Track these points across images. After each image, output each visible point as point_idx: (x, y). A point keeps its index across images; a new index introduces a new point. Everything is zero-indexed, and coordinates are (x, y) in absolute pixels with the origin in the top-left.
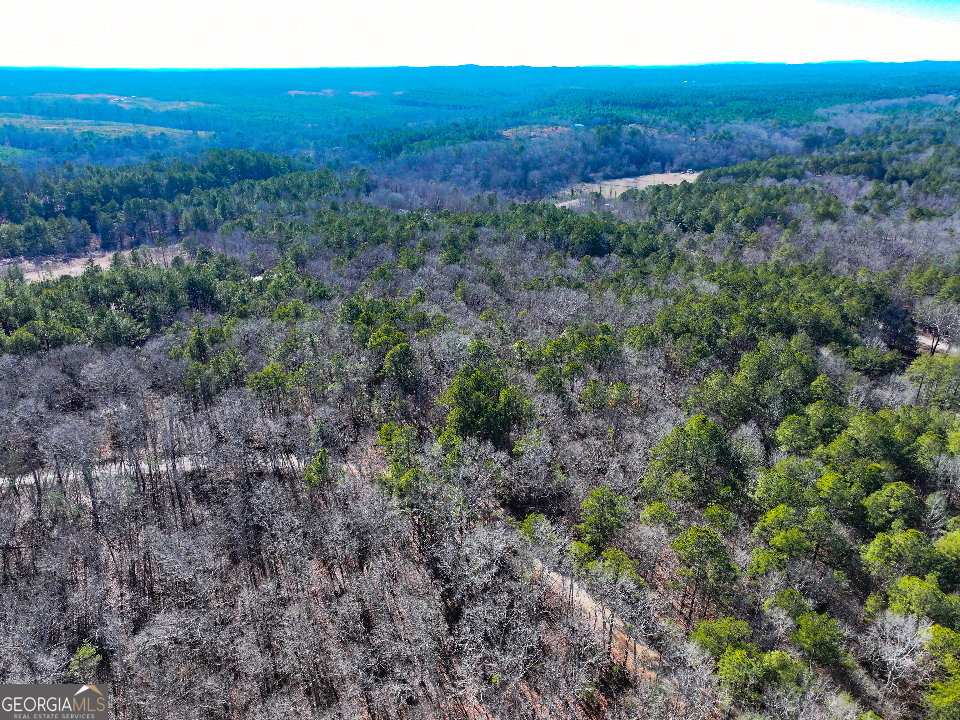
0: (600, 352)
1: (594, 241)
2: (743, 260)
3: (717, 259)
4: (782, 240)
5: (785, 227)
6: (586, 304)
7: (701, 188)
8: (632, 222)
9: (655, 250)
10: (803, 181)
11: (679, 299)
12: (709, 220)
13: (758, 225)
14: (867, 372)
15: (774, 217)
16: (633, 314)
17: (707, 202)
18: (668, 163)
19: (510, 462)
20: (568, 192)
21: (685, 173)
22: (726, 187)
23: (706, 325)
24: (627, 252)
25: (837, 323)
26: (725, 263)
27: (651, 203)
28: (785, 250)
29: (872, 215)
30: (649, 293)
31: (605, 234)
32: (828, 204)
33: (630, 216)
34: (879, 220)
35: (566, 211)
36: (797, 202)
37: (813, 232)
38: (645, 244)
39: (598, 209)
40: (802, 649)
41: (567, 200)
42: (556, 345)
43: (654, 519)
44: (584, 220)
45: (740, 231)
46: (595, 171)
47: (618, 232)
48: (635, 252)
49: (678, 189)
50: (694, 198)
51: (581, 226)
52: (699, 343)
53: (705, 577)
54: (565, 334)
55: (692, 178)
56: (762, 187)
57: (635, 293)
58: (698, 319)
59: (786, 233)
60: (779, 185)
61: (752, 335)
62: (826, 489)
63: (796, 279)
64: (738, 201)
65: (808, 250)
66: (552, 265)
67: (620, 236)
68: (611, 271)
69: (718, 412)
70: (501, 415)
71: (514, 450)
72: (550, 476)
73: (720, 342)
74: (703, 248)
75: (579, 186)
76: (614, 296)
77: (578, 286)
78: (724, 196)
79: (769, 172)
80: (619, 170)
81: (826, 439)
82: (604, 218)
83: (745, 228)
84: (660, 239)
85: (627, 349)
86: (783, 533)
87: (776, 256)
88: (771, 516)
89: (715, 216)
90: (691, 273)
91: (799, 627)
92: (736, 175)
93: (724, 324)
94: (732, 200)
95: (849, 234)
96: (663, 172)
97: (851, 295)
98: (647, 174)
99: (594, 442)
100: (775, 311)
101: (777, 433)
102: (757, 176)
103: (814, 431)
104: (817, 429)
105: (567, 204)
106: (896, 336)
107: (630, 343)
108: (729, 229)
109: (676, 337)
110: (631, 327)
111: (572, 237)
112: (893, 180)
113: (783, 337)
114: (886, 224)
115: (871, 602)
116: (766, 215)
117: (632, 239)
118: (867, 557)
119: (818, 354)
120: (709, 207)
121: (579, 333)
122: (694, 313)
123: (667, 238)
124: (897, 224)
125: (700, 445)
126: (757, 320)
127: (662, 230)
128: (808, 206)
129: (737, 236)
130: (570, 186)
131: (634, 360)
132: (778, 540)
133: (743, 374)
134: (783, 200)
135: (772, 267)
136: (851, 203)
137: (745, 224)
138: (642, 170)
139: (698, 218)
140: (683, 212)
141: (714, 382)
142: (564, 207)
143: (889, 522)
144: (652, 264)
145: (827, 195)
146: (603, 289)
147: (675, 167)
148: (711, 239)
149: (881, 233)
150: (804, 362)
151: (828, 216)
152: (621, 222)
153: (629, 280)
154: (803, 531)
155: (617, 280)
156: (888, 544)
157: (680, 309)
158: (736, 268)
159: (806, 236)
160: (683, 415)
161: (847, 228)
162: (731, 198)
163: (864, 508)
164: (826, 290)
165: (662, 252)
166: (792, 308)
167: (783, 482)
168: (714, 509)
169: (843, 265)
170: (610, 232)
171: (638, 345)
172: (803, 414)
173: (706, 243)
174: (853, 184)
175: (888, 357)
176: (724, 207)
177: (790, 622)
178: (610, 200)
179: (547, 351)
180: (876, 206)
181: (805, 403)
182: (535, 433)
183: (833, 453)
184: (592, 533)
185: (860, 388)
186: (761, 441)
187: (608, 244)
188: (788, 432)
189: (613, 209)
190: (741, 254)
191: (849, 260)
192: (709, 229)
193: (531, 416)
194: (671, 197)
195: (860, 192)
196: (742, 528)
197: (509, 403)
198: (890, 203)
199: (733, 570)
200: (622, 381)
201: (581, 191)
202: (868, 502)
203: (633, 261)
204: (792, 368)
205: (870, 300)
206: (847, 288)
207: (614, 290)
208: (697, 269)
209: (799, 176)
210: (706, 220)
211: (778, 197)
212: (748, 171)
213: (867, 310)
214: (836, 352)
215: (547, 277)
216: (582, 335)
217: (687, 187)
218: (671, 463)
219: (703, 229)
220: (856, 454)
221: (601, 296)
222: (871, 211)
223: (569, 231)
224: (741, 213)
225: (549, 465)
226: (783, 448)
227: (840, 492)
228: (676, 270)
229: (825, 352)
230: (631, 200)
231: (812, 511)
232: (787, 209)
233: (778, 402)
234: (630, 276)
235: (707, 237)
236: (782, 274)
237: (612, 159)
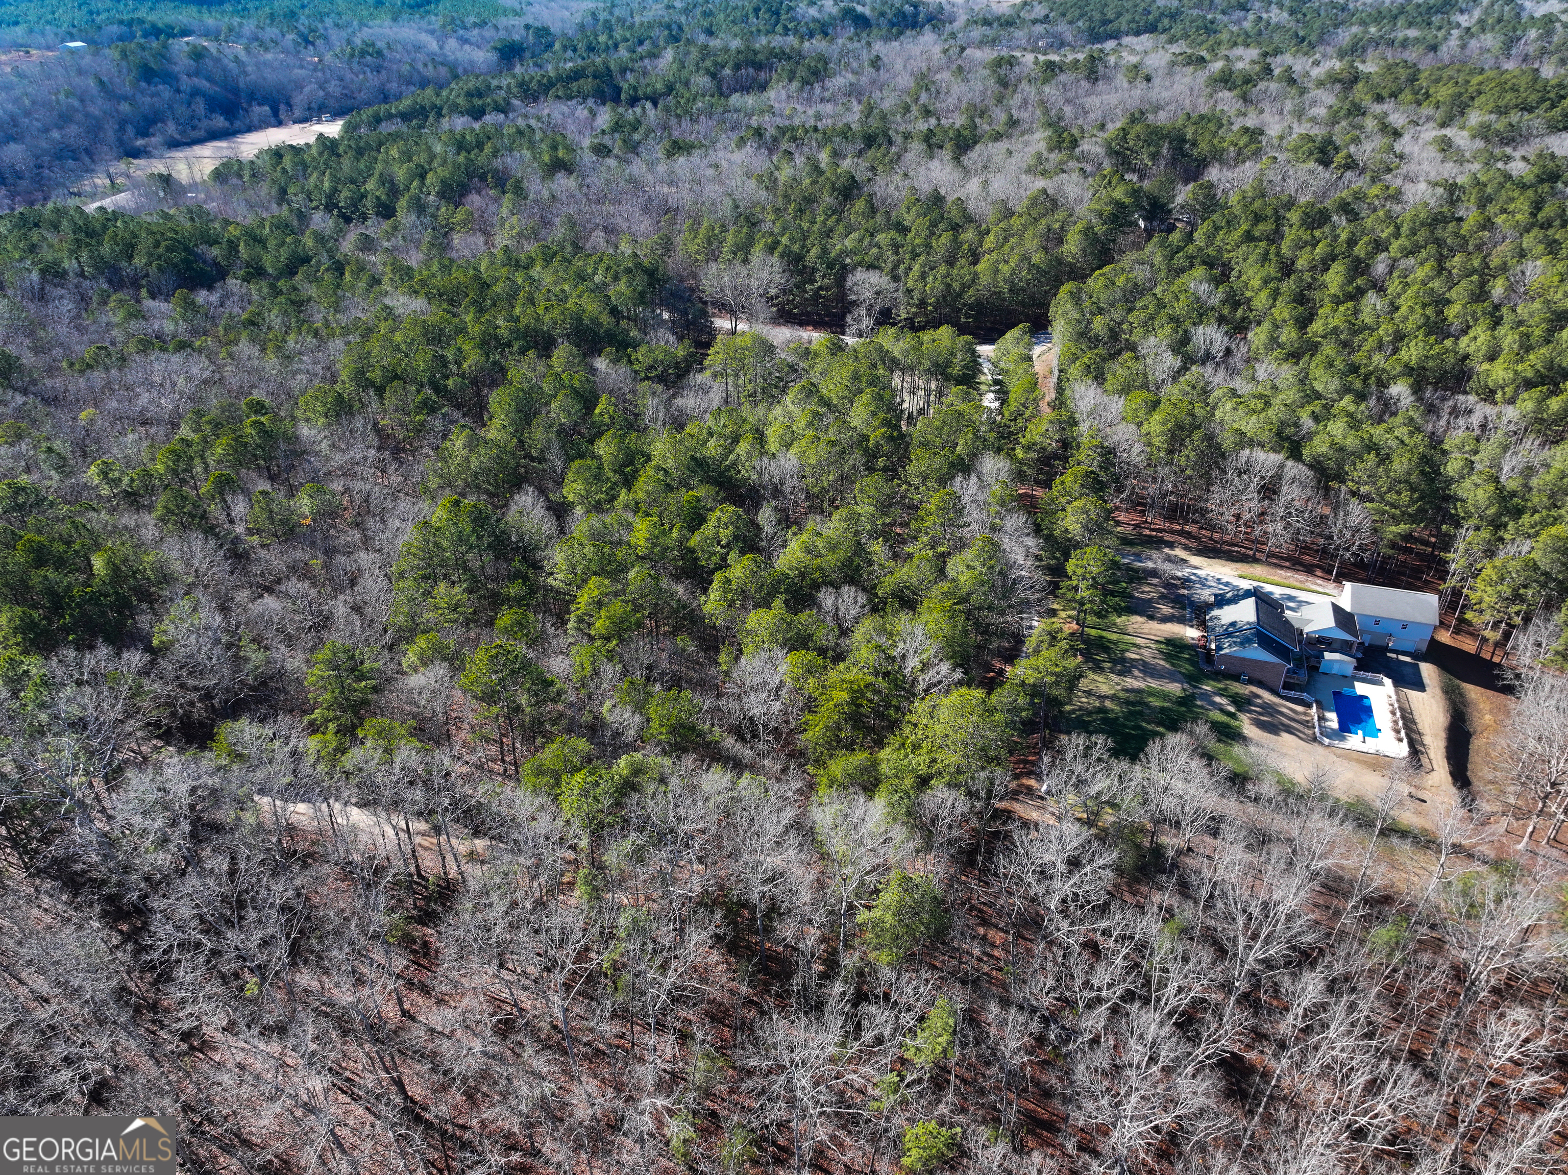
0: (258, 446)
1: (185, 261)
2: (454, 255)
3: (414, 259)
4: (504, 212)
5: (504, 192)
6: (207, 374)
7: (352, 144)
8: (250, 220)
9: (306, 260)
10: (511, 116)
11: (368, 332)
12: (383, 197)
13: (462, 195)
14: (661, 379)
15: (483, 178)
16: (299, 371)
17: (370, 168)
18: (282, 107)
19: (153, 662)
20: (101, 181)
21: (319, 121)
22: (395, 137)
23: (422, 361)
24: (256, 272)
25: (606, 320)
26: (427, 264)
27: (274, 182)
28: (512, 227)
29: (617, 157)
30: (316, 334)
31: (203, 247)
32: (554, 148)
33: (242, 209)
34: (629, 163)
35: (110, 217)
36: (511, 150)
37: (546, 194)
38: (284, 254)
39: (176, 204)
40: (660, 743)
41: (104, 196)
42: (172, 451)
43: (425, 661)
44: (155, 229)
45: (438, 209)
46: (144, 133)
47: (230, 241)
48: (270, 270)
49: (314, 151)
50: (346, 163)
51: (151, 240)
52: (418, 392)
53: (518, 709)
54: (185, 431)
55: (333, 129)
56: (451, 131)
57: (291, 339)
58: (407, 356)
59: (507, 201)
60: (477, 126)
61: (495, 363)
62: (642, 542)
63: (538, 269)
64: (421, 158)
65: (546, 223)
66: (116, 320)
67: (233, 246)
68: (236, 310)
69: (478, 487)
70: (106, 596)
71: (155, 642)
72: (238, 660)
73: (450, 383)
74: (386, 244)
75: (122, 166)
76: (255, 351)
77: (182, 346)
78: (394, 153)
79: (456, 106)
80: (194, 128)
81: (628, 482)
82: (192, 219)
83: (443, 202)
84: (308, 241)
85: (305, 431)
86: (603, 613)
87: (501, 240)
88: (583, 599)
89: (390, 190)
90: (376, 288)
91: (648, 720)
92: (405, 117)
93: (450, 355)
94: (410, 160)
95: (593, 190)
96: (280, 124)
97: (616, 278)
98: (249, 129)
99: (294, 586)
100: (517, 320)
101: (564, 492)
102: (439, 115)
103: (609, 474)
104: (615, 471)
105: (108, 203)
106: (688, 325)
107: (308, 420)
108: (420, 207)
109: (380, 391)
110: (303, 393)
111: (139, 261)
112: (633, 101)
113: (539, 356)
114: (638, 168)
115: (722, 657)
116: (470, 176)
117: (258, 249)
118: (708, 608)
119: (593, 370)
120: (377, 175)
121: (209, 422)
122: (398, 349)
123: (320, 238)
124: (651, 165)
125: (461, 539)
126: (496, 338)
127: (308, 227)
128: (527, 154)
129: (434, 216)
130: (101, 168)
131: (325, 445)
132: (600, 625)
133: (496, 423)
134: (488, 148)
135: (500, 256)
136: (587, 143)
137: (441, 195)
138: (237, 124)
139: (363, 196)
140: (335, 190)
141: (459, 444)
142: (101, 208)
143: (724, 558)
144: (307, 285)
145: (550, 134)
146: (229, 343)
147: (297, 113)
148: (395, 228)
149: (634, 182)
150: (577, 384)
151: (558, 166)
152: (227, 222)
153: (274, 318)
154: (627, 602)
155: (253, 323)
156: (728, 581)
157: (375, 347)
158: (446, 268)
159: (536, 201)
160: (425, 506)
161: (588, 181)
162: (407, 156)
163: (692, 551)
164: (582, 277)
165: (319, 263)
166: (541, 311)
167: (589, 550)
168: (506, 618)
169: (598, 237)
170: (213, 242)
171: (322, 420)
172: (595, 457)
173: (389, 236)
174: (582, 112)
175: (681, 352)
176: (400, 173)
177: (637, 718)
178: (194, 186)
179: (160, 468)
180: (619, 143)
181: (591, 442)
182: (185, 604)
183: (641, 495)
184: (336, 718)
185: (656, 401)
186: (548, 509)
187: (216, 264)
188: (579, 486)
189: (205, 202)
190: (448, 246)
191: (605, 229)
192: (386, 211)
193: (166, 579)
194: (305, 167)
195: (595, 124)
196: (551, 630)
197: (114, 569)
198: (636, 137)
199: (551, 683)
200: (313, 480)
201: (128, 176)
202: (695, 541)
203: (273, 286)
204: (560, 396)
205: (641, 280)
206: (608, 269)
207: (252, 340)
208: (385, 279)
209: (504, 109)
210: (378, 198)
211: (480, 146)
212: (423, 108)
213: (642, 294)
214: (615, 361)
215: (113, 343)
216: (217, 425)
217: (327, 145)
218: (425, 578)
219: (378, 214)
220: (669, 488)
221: (231, 355)
222: (615, 151)
223: (129, 250)
224: (430, 178)
225: (229, 646)
226: (579, 510)
227: (661, 540)
228: (353, 286)
229: (601, 364)
230: (235, 181)
231: (632, 574)
232: (497, 163)
233: (555, 449)
234: (275, 312)
235: (386, 225)
236: (517, 265)
237: (171, 107)
